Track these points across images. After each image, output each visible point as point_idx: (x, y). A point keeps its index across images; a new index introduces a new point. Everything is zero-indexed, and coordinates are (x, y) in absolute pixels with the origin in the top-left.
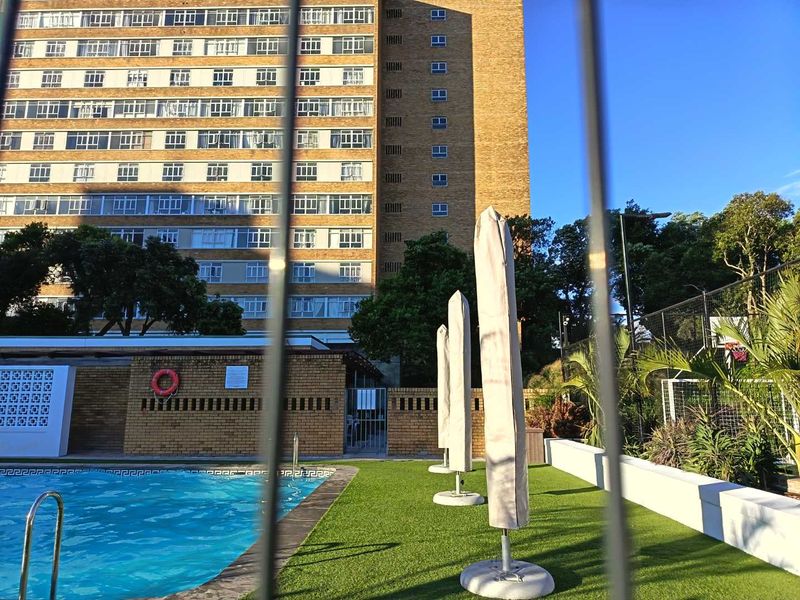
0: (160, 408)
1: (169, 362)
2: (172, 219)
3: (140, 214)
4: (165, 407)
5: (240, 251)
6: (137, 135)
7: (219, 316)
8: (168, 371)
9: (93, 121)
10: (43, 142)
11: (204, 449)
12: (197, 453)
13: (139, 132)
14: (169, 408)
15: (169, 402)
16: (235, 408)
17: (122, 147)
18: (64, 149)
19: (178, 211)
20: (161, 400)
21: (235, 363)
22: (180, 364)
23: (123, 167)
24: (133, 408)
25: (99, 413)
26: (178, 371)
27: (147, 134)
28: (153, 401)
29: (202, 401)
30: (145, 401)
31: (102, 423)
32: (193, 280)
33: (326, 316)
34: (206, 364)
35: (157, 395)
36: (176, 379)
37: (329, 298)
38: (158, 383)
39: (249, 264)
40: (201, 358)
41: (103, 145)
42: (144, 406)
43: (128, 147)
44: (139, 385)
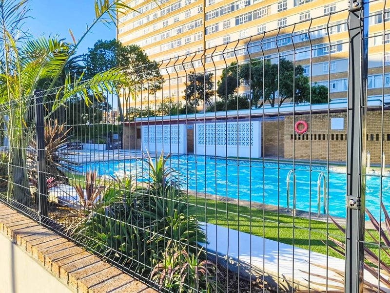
0: (299, 139)
1: (302, 117)
2: (283, 48)
3: (269, 49)
4: (301, 138)
5: (319, 58)
6: (264, 9)
7: (317, 93)
8: (302, 122)
9: (245, 8)
10: (227, 25)
11: (322, 158)
12: (318, 160)
13: (265, 7)
14: (303, 139)
15: (303, 136)
16: (337, 139)
17: (258, 17)
18: (235, 26)
19: (286, 43)
20: (300, 135)
21: (335, 116)
22: (308, 118)
23: (259, 28)
24: (287, 138)
25: (271, 141)
26: (307, 122)
27: (269, 7)
28: (295, 136)
29: (320, 135)
30: (292, 135)
31: (272, 145)
32: (302, 77)
33: (373, 87)
34: (320, 118)
35: (297, 133)
36: (306, 125)
37: (375, 76)
38: (298, 127)
39: (325, 64)
40: (317, 115)
41: (250, 19)
42: (292, 138)
43: (261, 17)
44: (289, 129)
